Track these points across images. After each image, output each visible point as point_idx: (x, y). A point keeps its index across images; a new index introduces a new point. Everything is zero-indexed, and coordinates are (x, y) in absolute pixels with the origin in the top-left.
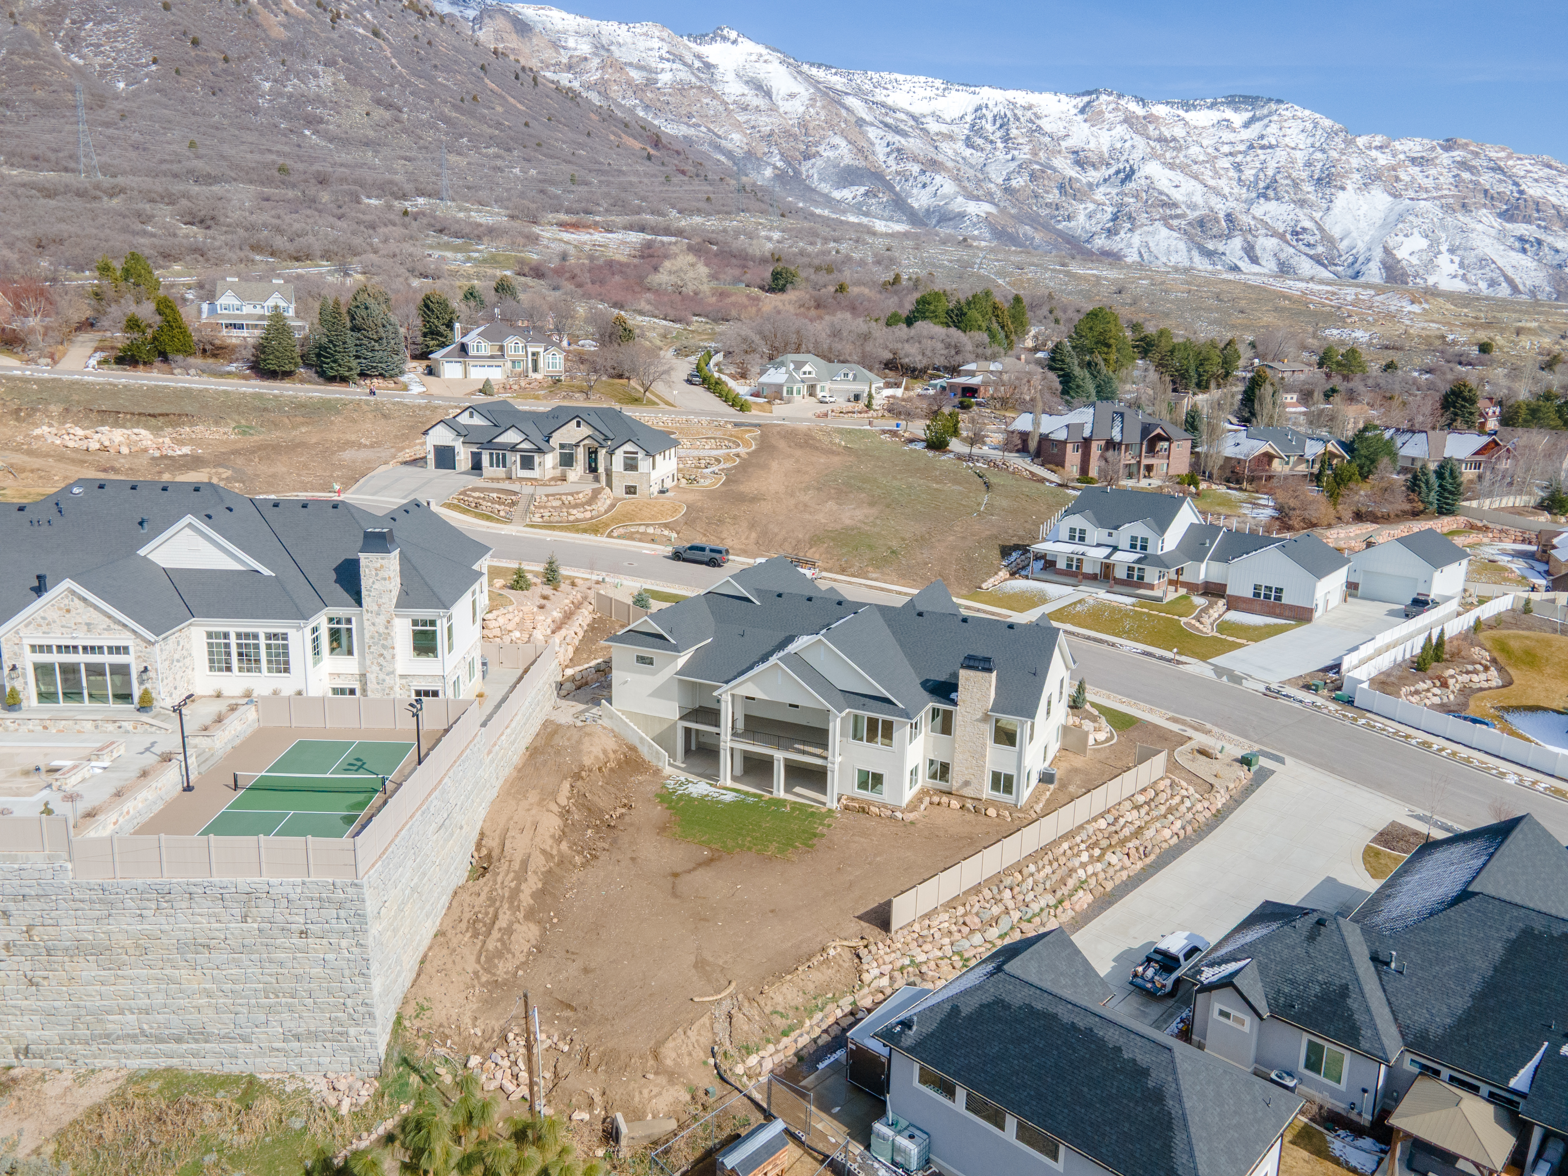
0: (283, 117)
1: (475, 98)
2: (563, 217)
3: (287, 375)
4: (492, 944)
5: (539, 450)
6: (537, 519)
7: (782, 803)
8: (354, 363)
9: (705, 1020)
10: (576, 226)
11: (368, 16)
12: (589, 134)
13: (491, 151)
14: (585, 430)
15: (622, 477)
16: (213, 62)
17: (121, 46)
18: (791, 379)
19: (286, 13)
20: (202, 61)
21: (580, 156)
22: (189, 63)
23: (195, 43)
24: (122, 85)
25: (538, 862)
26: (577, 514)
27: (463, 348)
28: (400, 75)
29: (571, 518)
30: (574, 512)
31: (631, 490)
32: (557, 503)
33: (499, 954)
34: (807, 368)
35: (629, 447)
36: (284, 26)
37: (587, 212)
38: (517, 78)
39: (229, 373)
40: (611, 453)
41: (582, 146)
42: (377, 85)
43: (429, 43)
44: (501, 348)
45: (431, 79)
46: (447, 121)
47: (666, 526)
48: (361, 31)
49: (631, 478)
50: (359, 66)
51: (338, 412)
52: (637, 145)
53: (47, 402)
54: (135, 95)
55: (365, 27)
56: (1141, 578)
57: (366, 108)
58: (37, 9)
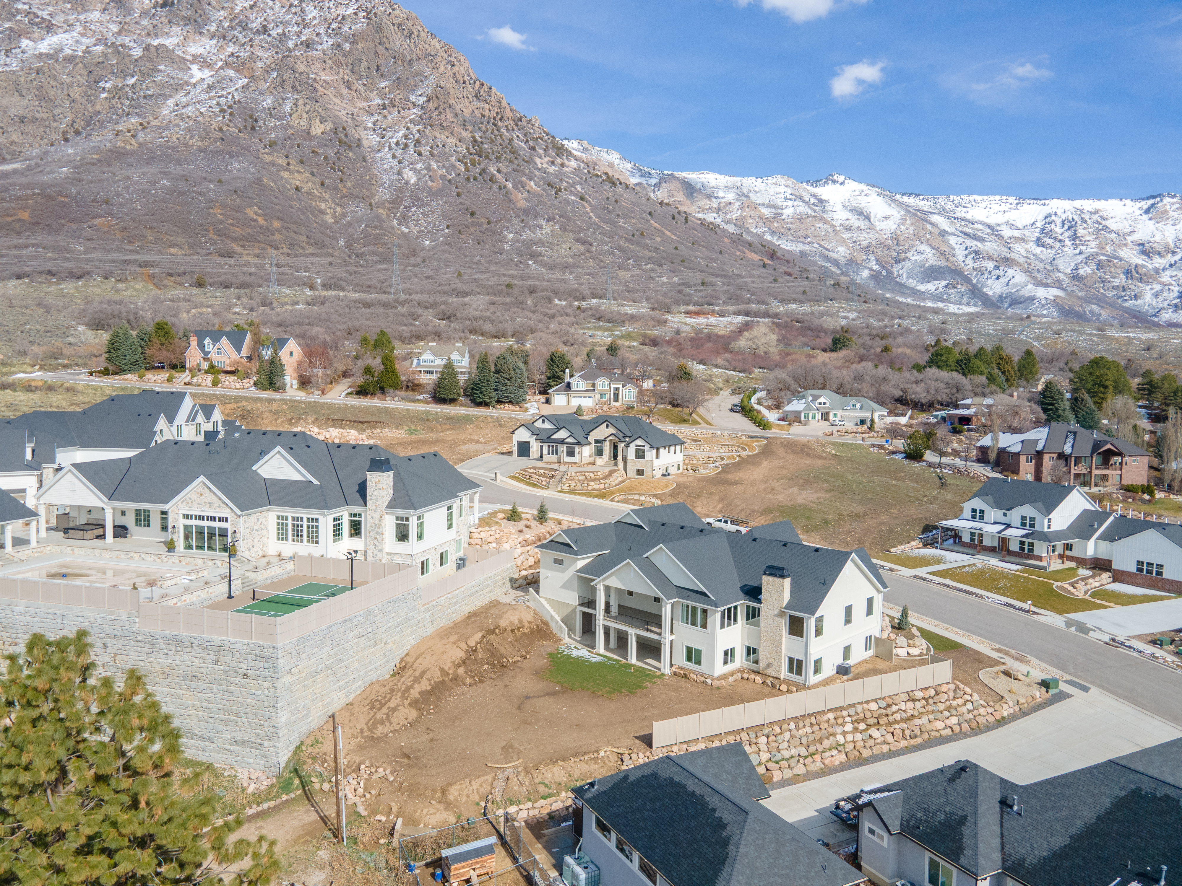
0: (517, 254)
1: (642, 234)
2: (691, 308)
3: (453, 401)
4: (380, 715)
5: (579, 443)
6: (566, 487)
7: (631, 666)
8: (493, 394)
9: (489, 778)
10: (698, 313)
11: (579, 188)
12: (721, 252)
13: (648, 267)
14: (611, 430)
15: (634, 463)
16: (481, 225)
17: (430, 220)
18: (808, 407)
19: (528, 191)
20: (474, 224)
21: (712, 267)
22: (467, 227)
23: (472, 214)
24: (428, 243)
25: (437, 675)
26: (594, 485)
27: (569, 385)
28: (595, 223)
29: (590, 488)
30: (592, 483)
31: (640, 472)
32: (583, 478)
33: (382, 722)
34: (822, 400)
35: (639, 442)
36: (526, 199)
37: (709, 304)
38: (673, 218)
39: (418, 400)
40: (627, 446)
41: (713, 260)
42: (580, 230)
43: (616, 201)
44: (593, 385)
45: (615, 224)
46: (621, 249)
47: (655, 496)
48: (573, 198)
49: (640, 464)
50: (569, 219)
51: (472, 422)
52: (756, 257)
53: (307, 414)
54: (434, 247)
55: (576, 195)
56: (1031, 550)
57: (569, 245)
58: (386, 200)
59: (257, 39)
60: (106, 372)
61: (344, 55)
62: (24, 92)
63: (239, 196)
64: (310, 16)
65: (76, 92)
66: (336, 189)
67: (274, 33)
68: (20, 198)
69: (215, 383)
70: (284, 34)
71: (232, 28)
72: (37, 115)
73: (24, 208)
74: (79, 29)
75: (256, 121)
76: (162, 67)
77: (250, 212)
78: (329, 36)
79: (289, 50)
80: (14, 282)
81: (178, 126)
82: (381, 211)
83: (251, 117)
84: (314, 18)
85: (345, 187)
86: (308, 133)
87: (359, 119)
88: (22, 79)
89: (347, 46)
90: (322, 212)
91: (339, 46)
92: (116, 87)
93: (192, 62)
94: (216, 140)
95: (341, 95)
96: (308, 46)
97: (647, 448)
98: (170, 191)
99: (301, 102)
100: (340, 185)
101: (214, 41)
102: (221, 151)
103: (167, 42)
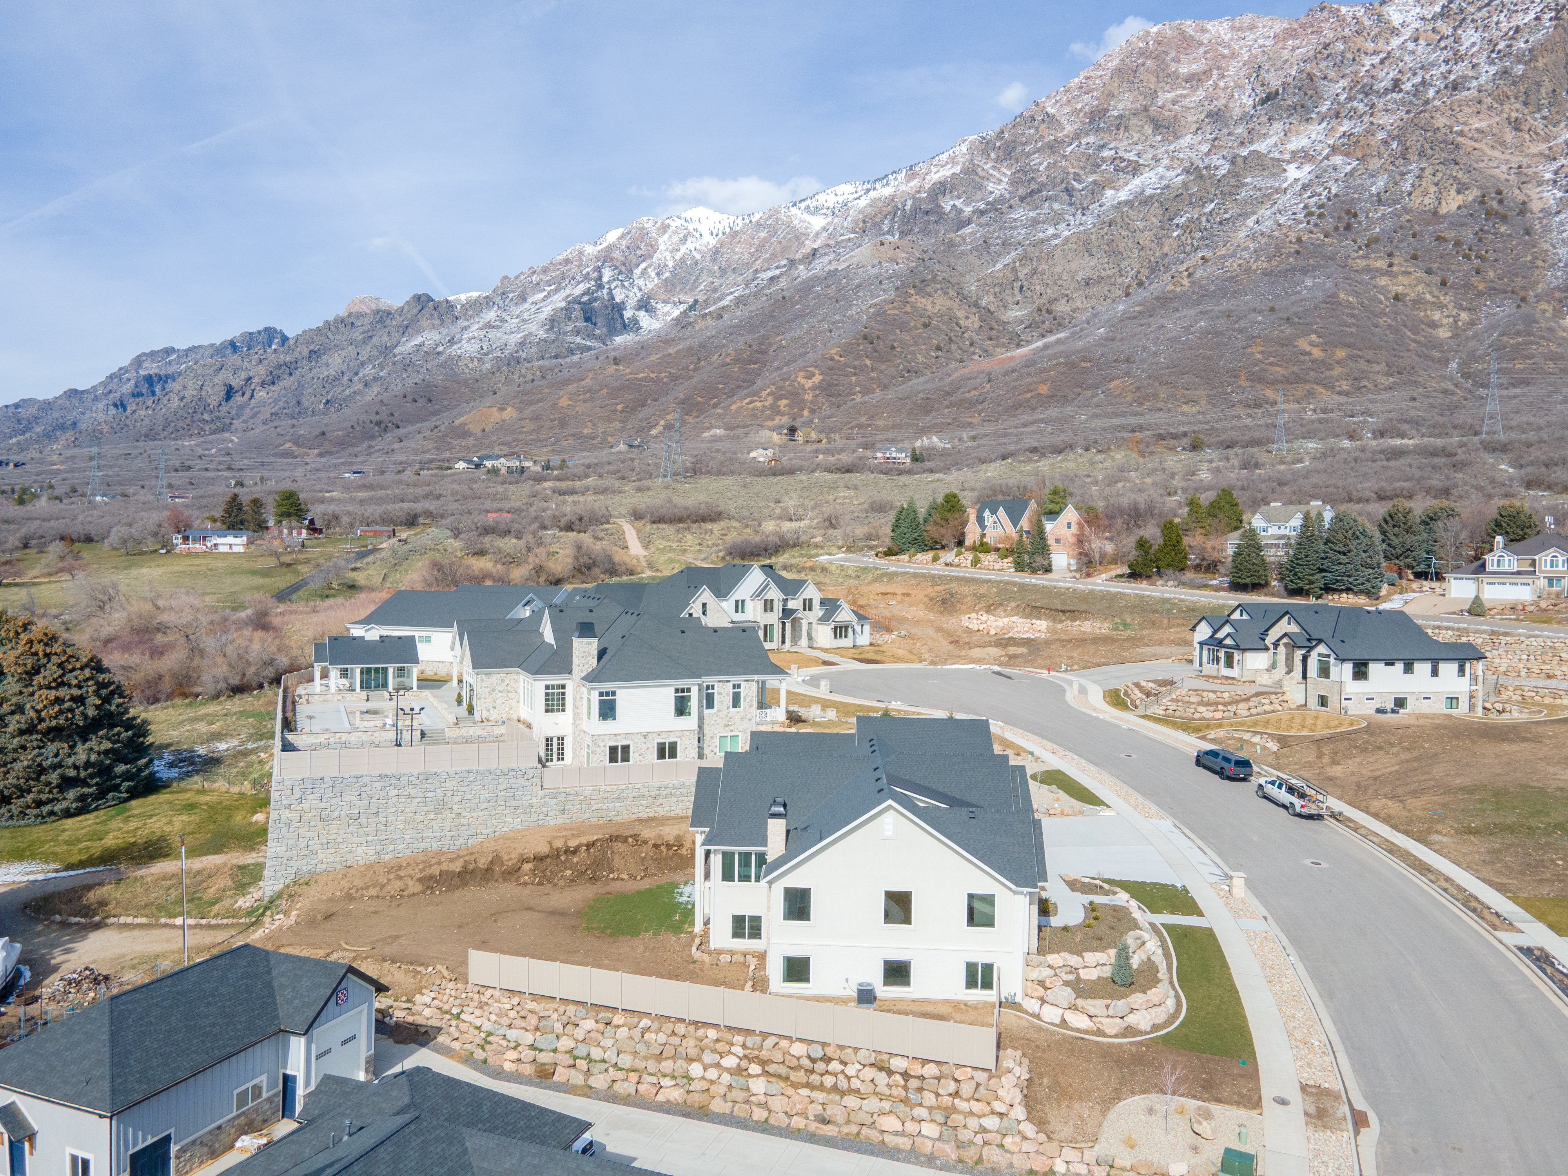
3: (1256, 588)
5: (1237, 647)
6: (1158, 711)
8: (1317, 577)
14: (1294, 628)
15: (1316, 685)
26: (1201, 712)
27: (1483, 563)
31: (1323, 701)
35: (1322, 649)
39: (1211, 586)
40: (1308, 655)
44: (1533, 563)
49: (1324, 686)
58: (1557, 288)
59: (1381, 104)
61: (1514, 83)
62: (1094, 251)
63: (1292, 324)
64: (1467, 44)
65: (1145, 239)
66: (1467, 286)
67: (1407, 86)
68: (1044, 370)
70: (1423, 82)
71: (1350, 99)
72: (1104, 274)
73: (1044, 382)
74: (1166, 162)
75: (1355, 215)
76: (1249, 180)
77: (1303, 344)
78: (1492, 63)
79: (1427, 102)
82: (1544, 306)
83: (1348, 212)
84: (1474, 44)
85: (1484, 280)
86: (1435, 213)
87: (1530, 171)
88: (1093, 237)
90: (1434, 325)
91: (1505, 72)
93: (1289, 162)
94: (1290, 255)
95: (1503, 143)
96: (1455, 88)
97: (1332, 660)
99: (1427, 172)
100: (1475, 280)
101: (1324, 125)
102: (1294, 269)
103: (1262, 146)
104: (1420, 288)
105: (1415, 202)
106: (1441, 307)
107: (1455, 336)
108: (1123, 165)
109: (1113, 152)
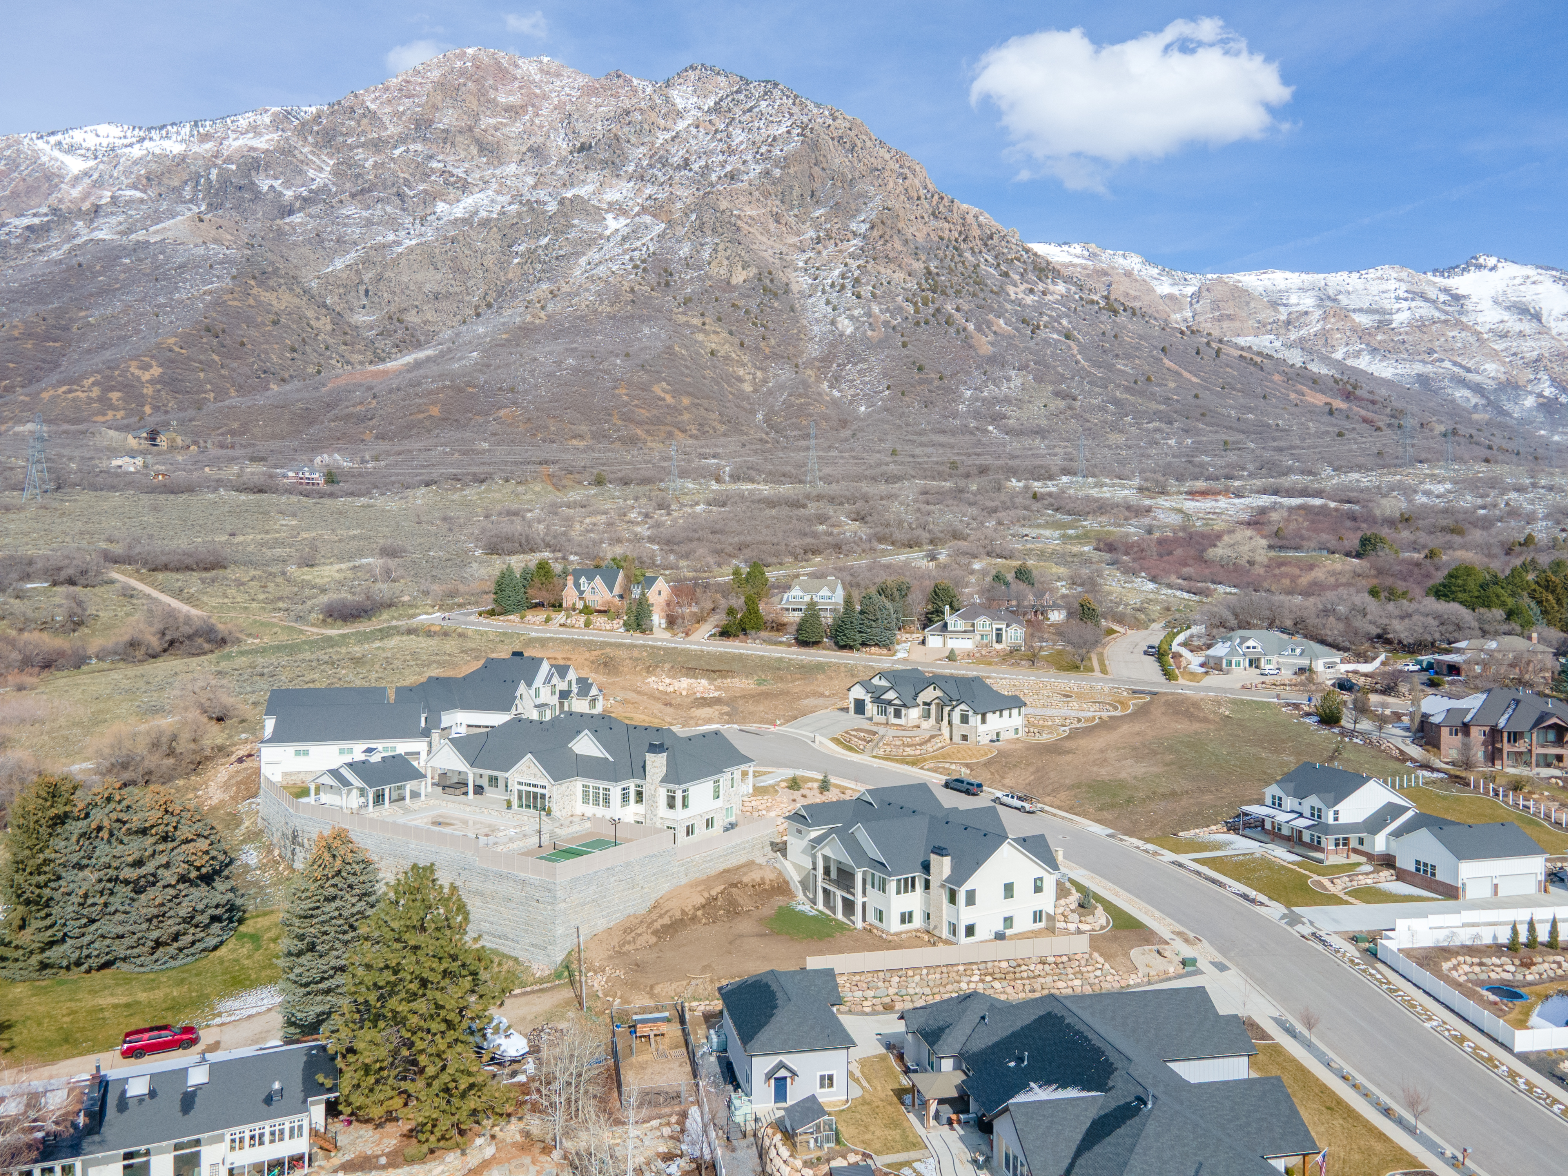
0: (975, 418)
1: (1148, 379)
2: (1201, 484)
3: (816, 643)
5: (904, 706)
6: (881, 752)
7: (836, 920)
8: (858, 636)
10: (1204, 493)
11: (1064, 322)
12: (1265, 397)
13: (1151, 426)
14: (939, 693)
15: (959, 729)
16: (929, 382)
17: (867, 379)
19: (995, 333)
20: (921, 382)
21: (1246, 421)
22: (912, 386)
23: (920, 369)
24: (863, 409)
25: (678, 915)
26: (909, 751)
28: (1083, 368)
30: (907, 749)
31: (965, 738)
32: (899, 743)
34: (1251, 643)
35: (963, 707)
36: (992, 344)
37: (1228, 477)
38: (1198, 353)
39: (783, 643)
40: (952, 710)
41: (1250, 410)
42: (1062, 379)
43: (1115, 336)
44: (973, 625)
45: (1110, 368)
46: (1116, 402)
47: (967, 765)
48: (1055, 336)
49: (964, 729)
50: (1047, 367)
51: (824, 671)
52: (1317, 399)
53: (664, 661)
54: (869, 415)
55: (1059, 333)
56: (1319, 842)
57: (1044, 401)
58: (815, 358)
59: (677, 176)
60: (492, 613)
61: (774, 183)
62: (439, 265)
63: (647, 371)
64: (737, 141)
65: (489, 261)
66: (758, 349)
67: (696, 167)
68: (431, 392)
69: (587, 624)
70: (707, 166)
71: (651, 166)
72: (451, 290)
73: (434, 403)
74: (495, 186)
75: (671, 275)
76: (576, 222)
77: (657, 390)
78: (757, 163)
79: (712, 185)
80: (423, 490)
81: (587, 290)
82: (809, 372)
83: (666, 271)
84: (742, 142)
85: (768, 345)
86: (729, 283)
87: (788, 258)
88: (437, 251)
89: (777, 172)
90: (740, 380)
91: (768, 173)
92: (528, 250)
93: (607, 212)
94: (627, 303)
95: (768, 231)
96: (732, 178)
97: (970, 713)
98: (576, 371)
99: (721, 247)
100: (763, 345)
101: (632, 184)
102: (632, 316)
103: (583, 191)
104: (727, 346)
105: (713, 270)
106: (744, 365)
107: (755, 391)
108: (452, 179)
109: (441, 165)
